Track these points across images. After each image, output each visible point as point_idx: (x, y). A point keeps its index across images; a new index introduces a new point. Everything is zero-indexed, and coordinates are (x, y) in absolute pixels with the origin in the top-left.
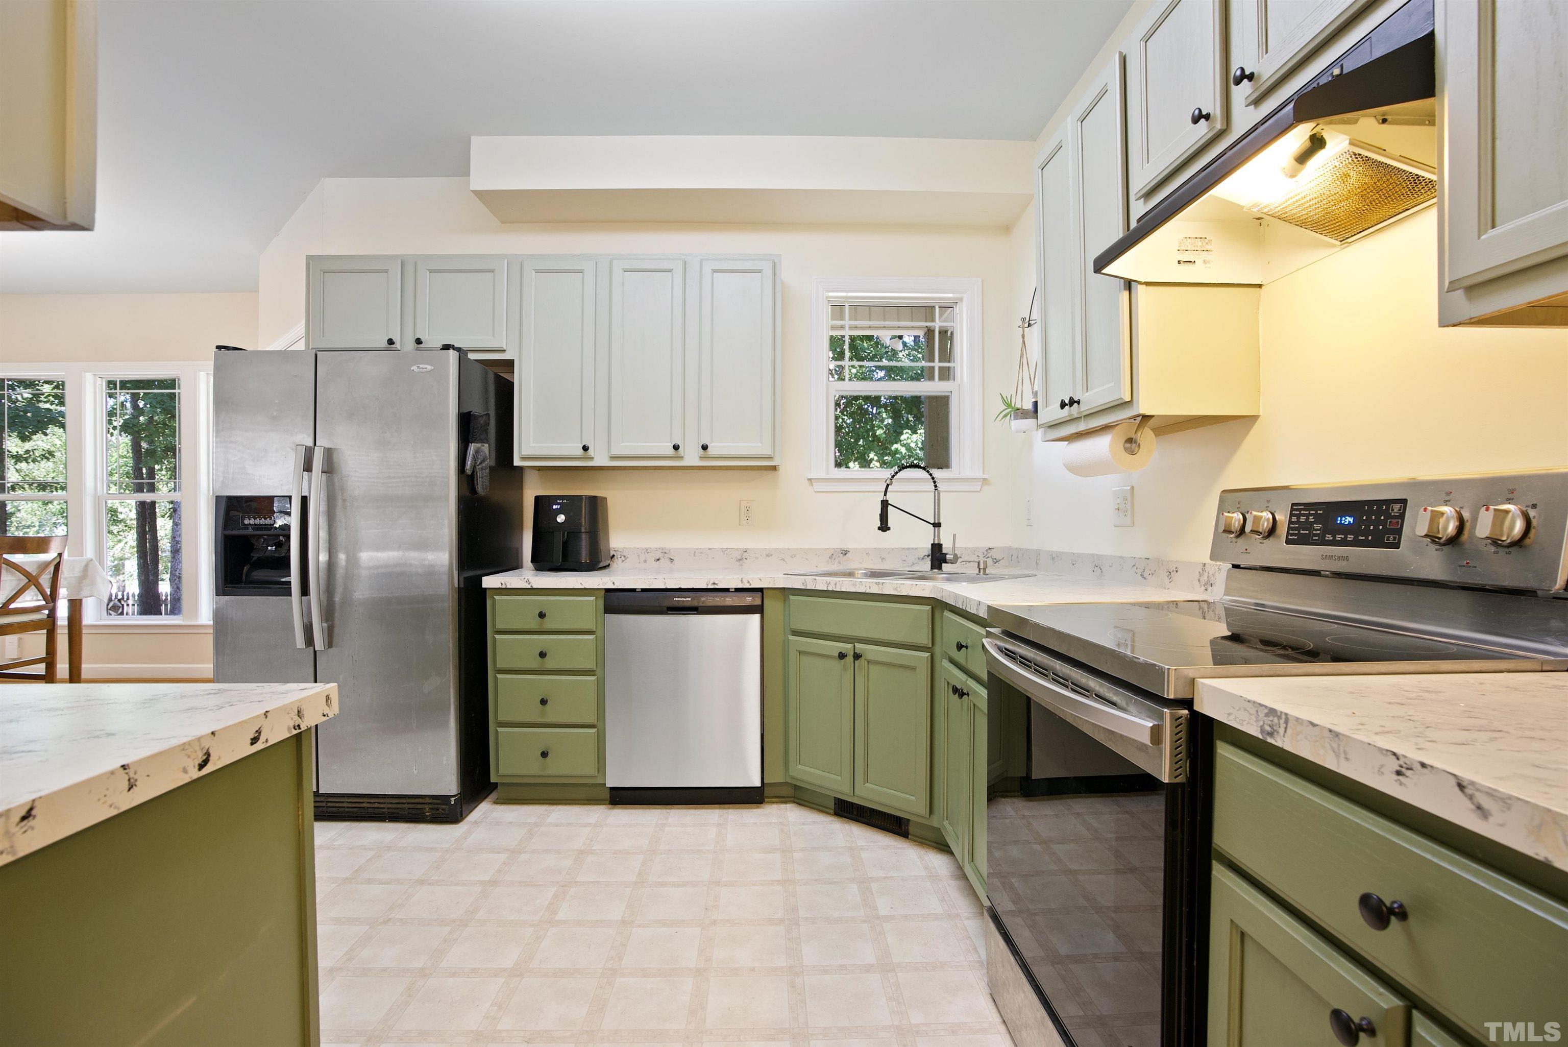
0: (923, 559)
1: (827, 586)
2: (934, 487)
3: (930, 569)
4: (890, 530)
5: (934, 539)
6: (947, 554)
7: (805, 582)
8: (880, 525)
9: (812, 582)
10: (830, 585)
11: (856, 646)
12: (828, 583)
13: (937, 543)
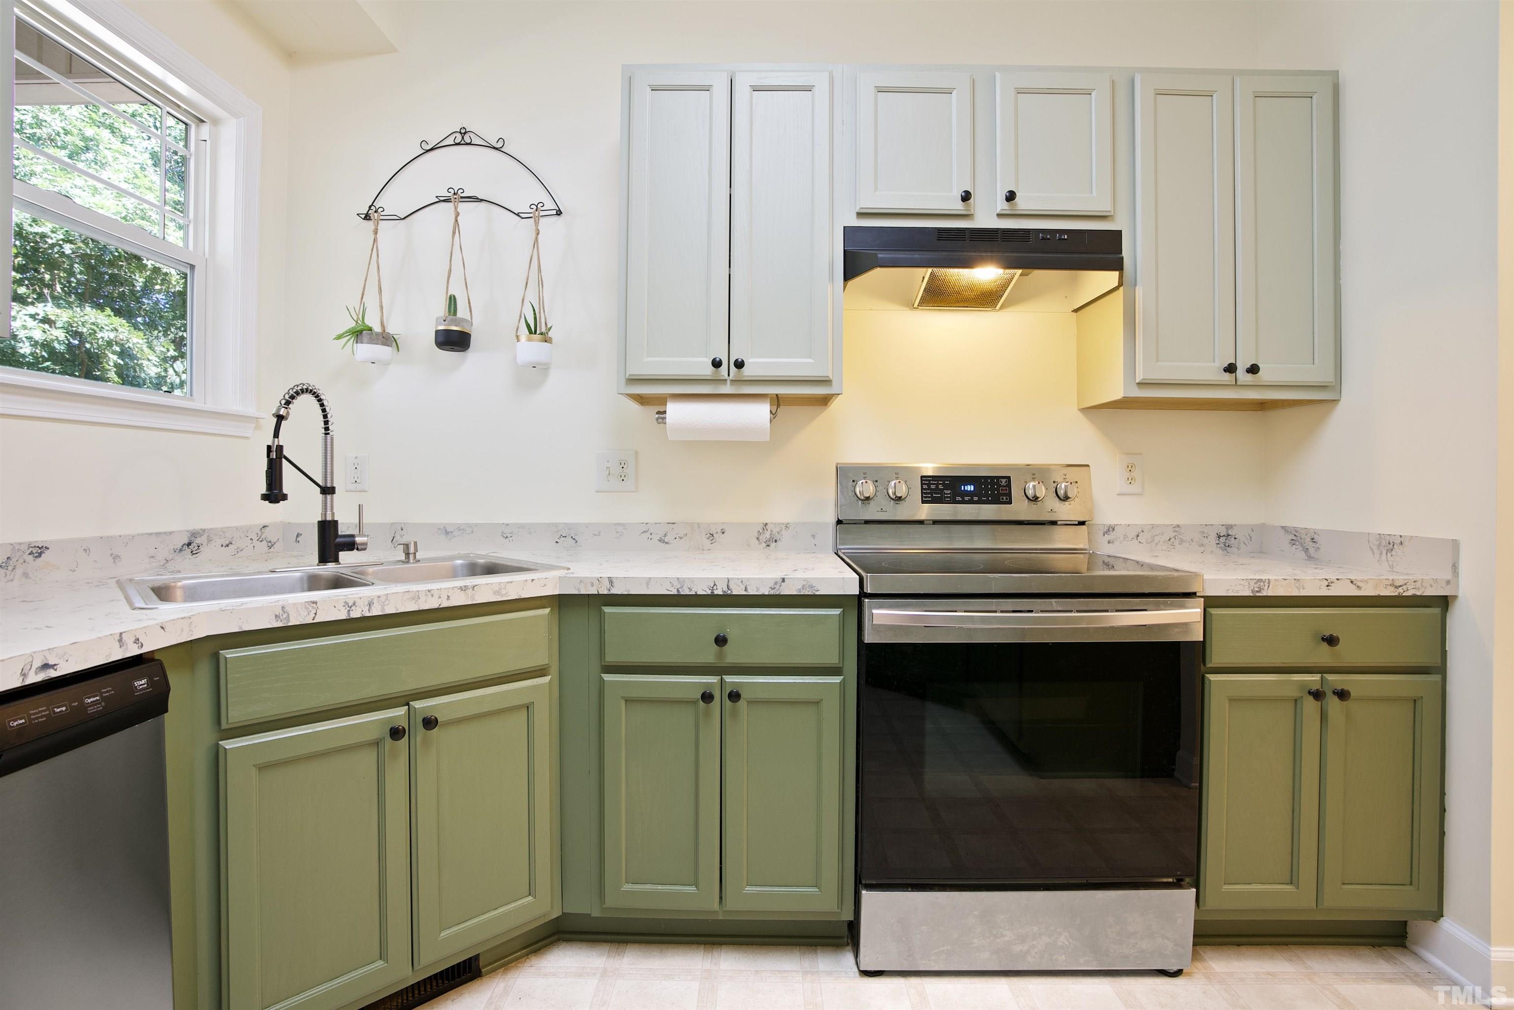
0: (181, 550)
1: (349, 611)
2: (323, 431)
3: (318, 565)
4: (286, 501)
5: (325, 514)
6: (353, 536)
7: (284, 612)
8: (265, 491)
9: (304, 609)
10: (356, 606)
11: (416, 707)
12: (350, 605)
13: (329, 518)
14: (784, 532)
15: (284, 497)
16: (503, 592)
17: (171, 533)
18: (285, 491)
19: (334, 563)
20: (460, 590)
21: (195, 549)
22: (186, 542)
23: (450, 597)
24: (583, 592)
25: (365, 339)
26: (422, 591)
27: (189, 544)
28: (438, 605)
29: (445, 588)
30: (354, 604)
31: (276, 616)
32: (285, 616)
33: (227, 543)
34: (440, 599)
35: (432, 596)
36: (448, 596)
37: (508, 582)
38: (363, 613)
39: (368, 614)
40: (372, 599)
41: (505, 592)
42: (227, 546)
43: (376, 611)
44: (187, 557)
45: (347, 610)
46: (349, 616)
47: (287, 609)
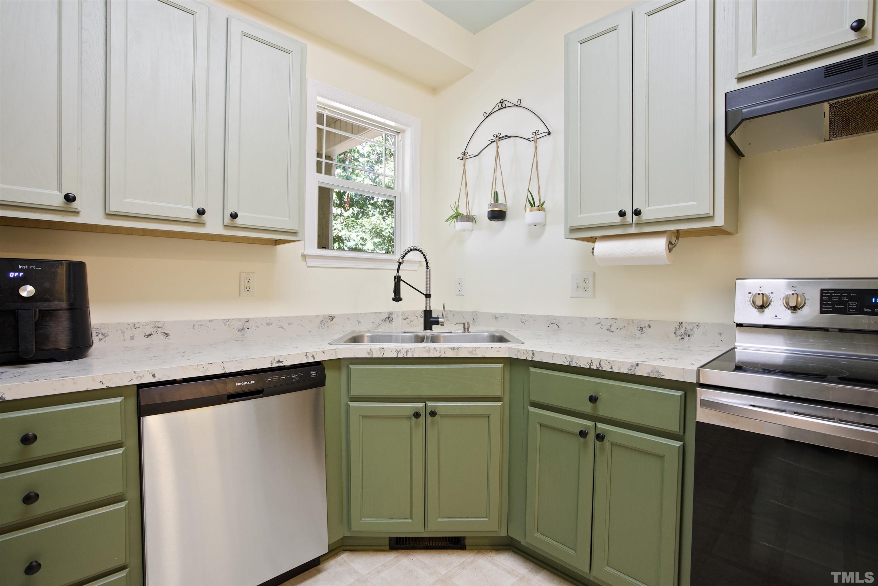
0: (385, 320)
1: (398, 354)
2: (426, 267)
3: (423, 331)
4: (402, 301)
5: (426, 307)
6: (438, 318)
7: (371, 351)
8: (394, 296)
9: (379, 351)
10: (401, 352)
11: (429, 404)
12: (398, 351)
13: (428, 309)
14: (695, 330)
15: (401, 299)
16: (474, 353)
17: (381, 313)
18: (401, 296)
19: (429, 331)
20: (451, 349)
21: (391, 320)
22: (387, 317)
23: (446, 353)
24: (519, 358)
25: (459, 220)
26: (431, 348)
27: (389, 318)
28: (439, 356)
29: (443, 348)
30: (400, 351)
31: (368, 353)
32: (371, 353)
33: (406, 318)
34: (440, 353)
35: (436, 351)
36: (444, 352)
37: (477, 348)
38: (404, 356)
39: (406, 356)
40: (408, 350)
41: (476, 353)
42: (406, 319)
43: (410, 356)
44: (388, 323)
45: (397, 354)
46: (398, 356)
47: (372, 350)
